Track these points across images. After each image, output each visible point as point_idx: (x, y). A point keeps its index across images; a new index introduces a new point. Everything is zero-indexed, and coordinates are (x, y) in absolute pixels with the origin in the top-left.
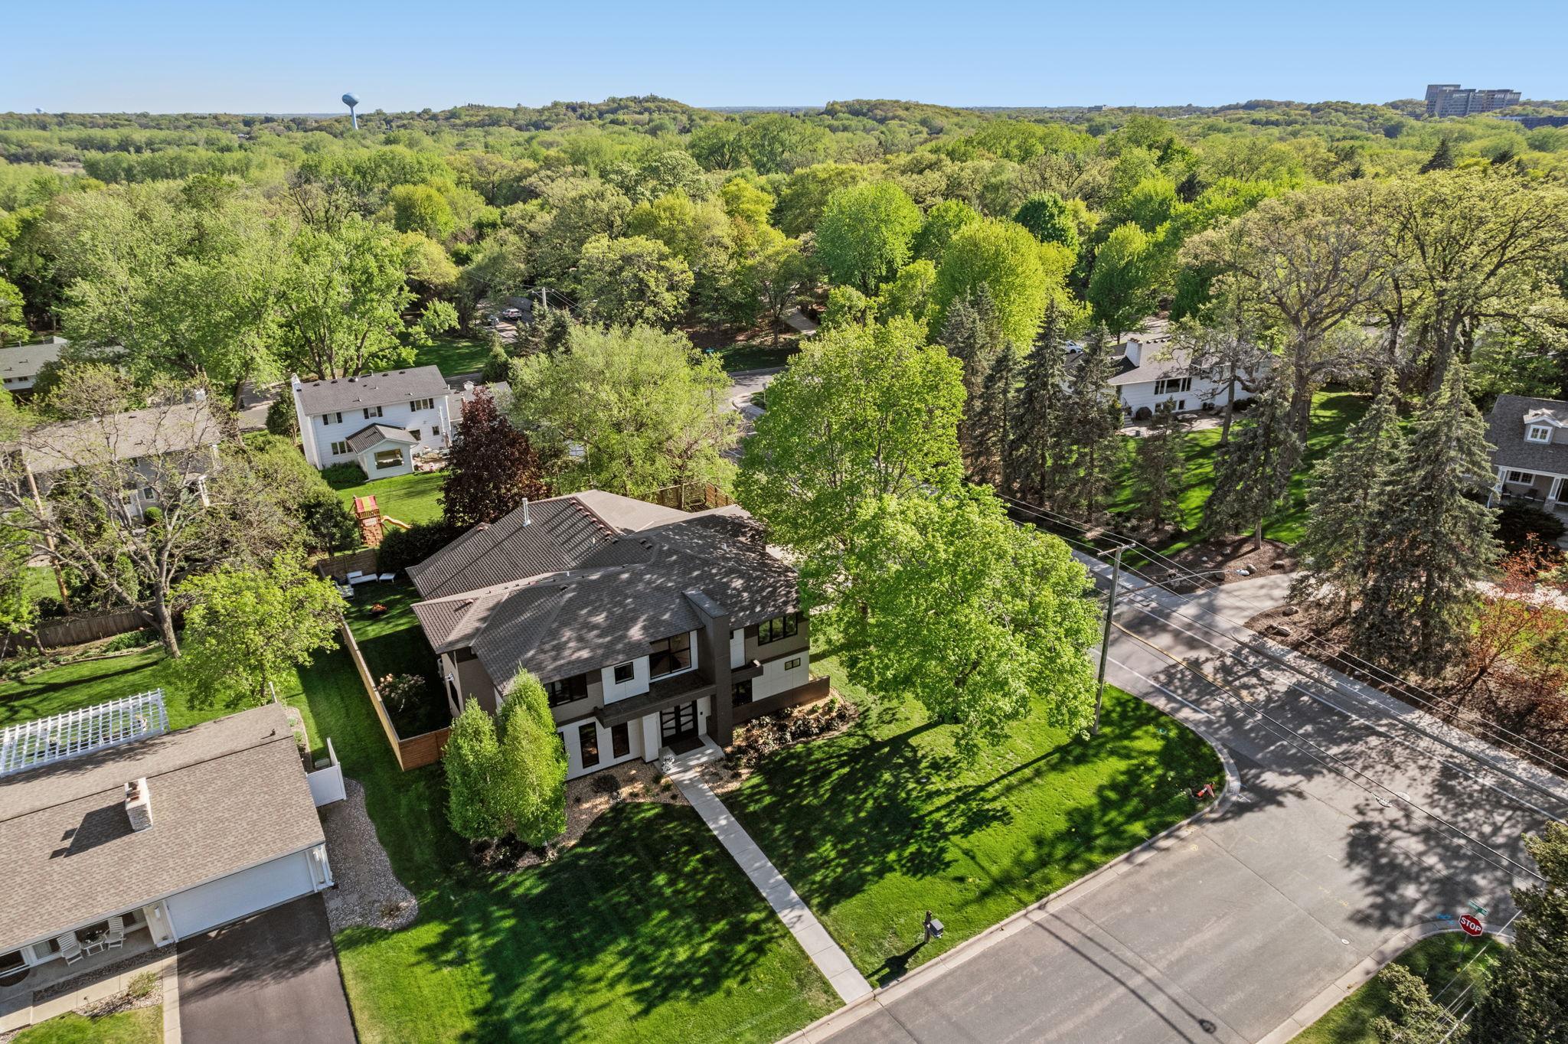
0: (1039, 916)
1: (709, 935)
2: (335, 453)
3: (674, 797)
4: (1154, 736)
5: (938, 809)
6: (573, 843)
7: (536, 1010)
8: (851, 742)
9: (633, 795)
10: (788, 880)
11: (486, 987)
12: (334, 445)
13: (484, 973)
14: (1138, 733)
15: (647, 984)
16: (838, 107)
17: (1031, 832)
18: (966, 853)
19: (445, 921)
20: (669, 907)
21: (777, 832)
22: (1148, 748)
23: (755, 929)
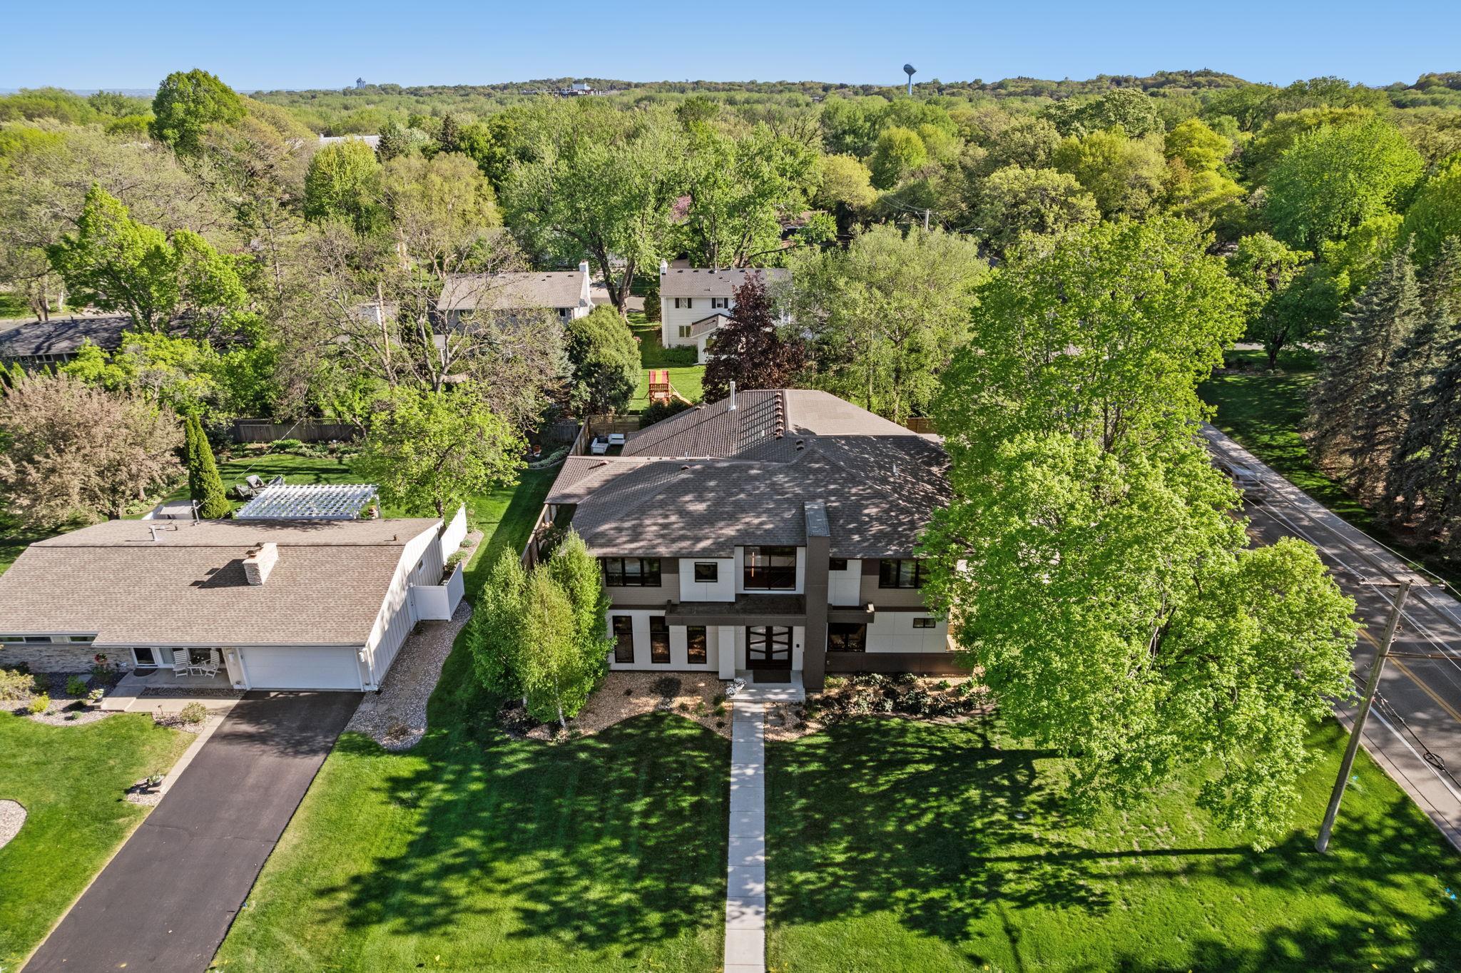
1: (639, 886)
2: (681, 335)
3: (720, 725)
4: (1432, 894)
5: (1012, 859)
6: (591, 732)
7: (429, 883)
8: (960, 738)
9: (683, 707)
10: (768, 866)
11: (410, 838)
12: (681, 328)
13: (420, 824)
14: (1401, 878)
15: (542, 907)
16: (1435, 80)
17: (1124, 946)
18: (1009, 930)
19: (430, 761)
20: (624, 838)
21: (797, 806)
22: (1405, 907)
23: (689, 904)
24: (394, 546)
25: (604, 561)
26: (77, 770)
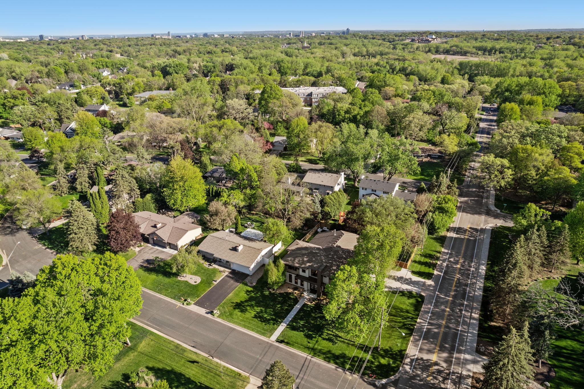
0: (309, 358)
1: (272, 317)
3: (299, 298)
4: (389, 362)
5: (327, 333)
6: (279, 292)
7: (245, 306)
9: (295, 293)
10: (291, 320)
11: (246, 299)
12: (363, 195)
14: (387, 358)
15: (258, 315)
17: (332, 349)
18: (317, 341)
19: (254, 289)
20: (274, 310)
21: (302, 314)
22: (382, 362)
23: (277, 321)
24: (260, 250)
25: (286, 265)
26: (208, 275)
